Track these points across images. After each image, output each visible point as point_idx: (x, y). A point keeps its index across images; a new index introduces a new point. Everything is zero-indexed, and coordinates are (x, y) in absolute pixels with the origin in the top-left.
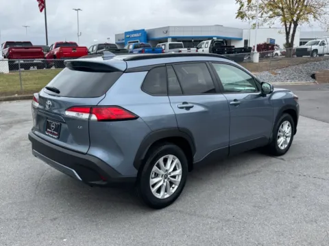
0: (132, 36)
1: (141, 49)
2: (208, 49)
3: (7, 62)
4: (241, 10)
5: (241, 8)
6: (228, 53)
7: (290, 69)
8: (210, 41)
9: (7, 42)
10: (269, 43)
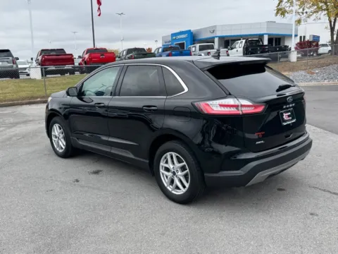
0: (179, 37)
1: (168, 52)
2: (242, 49)
3: (40, 69)
4: (280, 7)
5: (279, 3)
6: (261, 52)
7: (331, 67)
8: (244, 41)
9: (42, 50)
10: (311, 40)
